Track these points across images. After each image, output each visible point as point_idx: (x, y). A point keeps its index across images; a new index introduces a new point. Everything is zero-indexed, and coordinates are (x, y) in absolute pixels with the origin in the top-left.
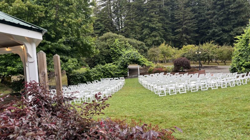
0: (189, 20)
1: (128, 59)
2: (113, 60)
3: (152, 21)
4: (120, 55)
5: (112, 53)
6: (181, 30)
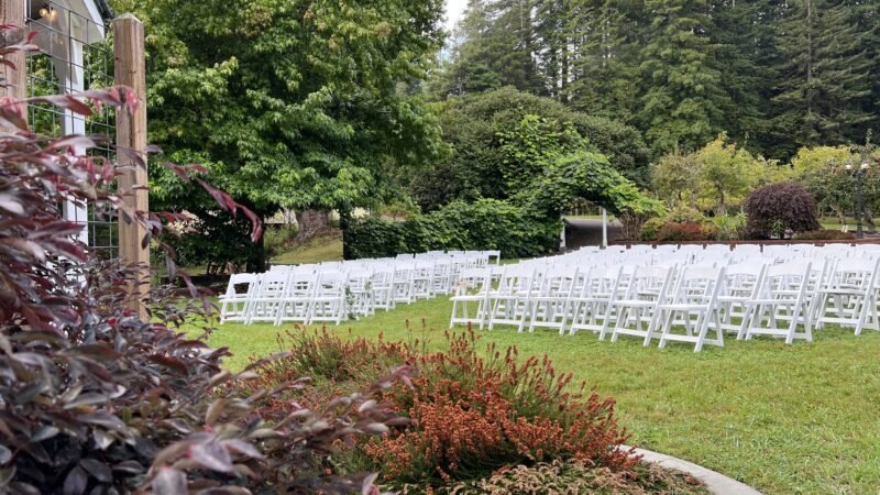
0: (837, 56)
1: (566, 184)
2: (507, 188)
3: (681, 63)
4: (540, 170)
5: (505, 162)
6: (797, 95)
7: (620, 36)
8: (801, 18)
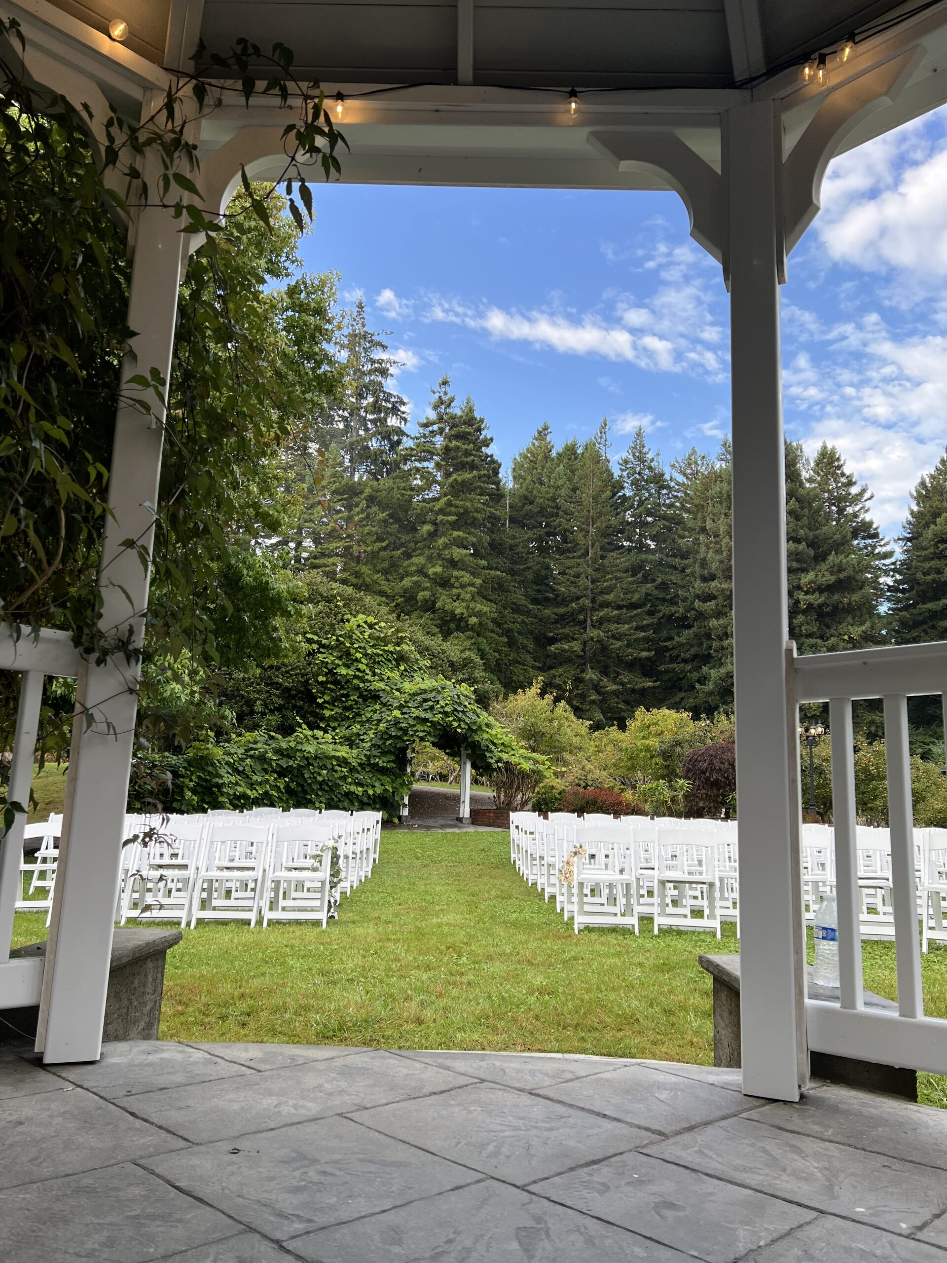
0: (619, 608)
3: (452, 586)
6: (576, 646)
7: (380, 539)
8: (579, 557)
